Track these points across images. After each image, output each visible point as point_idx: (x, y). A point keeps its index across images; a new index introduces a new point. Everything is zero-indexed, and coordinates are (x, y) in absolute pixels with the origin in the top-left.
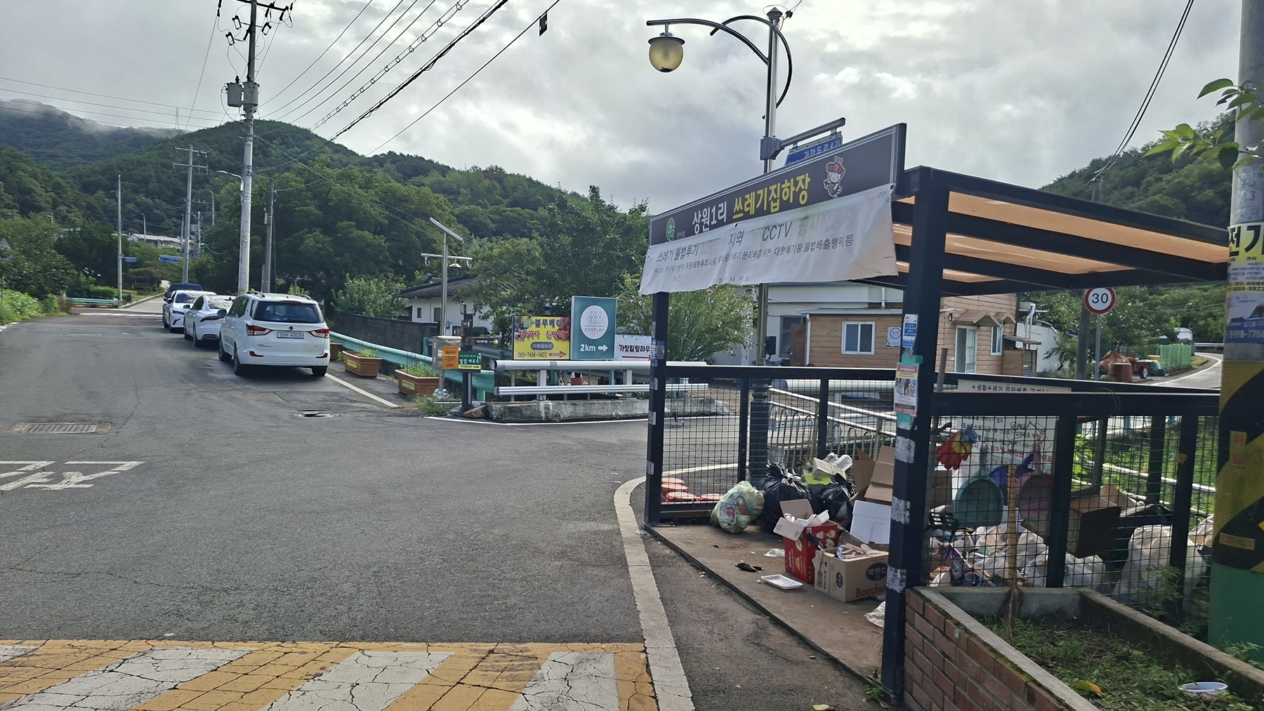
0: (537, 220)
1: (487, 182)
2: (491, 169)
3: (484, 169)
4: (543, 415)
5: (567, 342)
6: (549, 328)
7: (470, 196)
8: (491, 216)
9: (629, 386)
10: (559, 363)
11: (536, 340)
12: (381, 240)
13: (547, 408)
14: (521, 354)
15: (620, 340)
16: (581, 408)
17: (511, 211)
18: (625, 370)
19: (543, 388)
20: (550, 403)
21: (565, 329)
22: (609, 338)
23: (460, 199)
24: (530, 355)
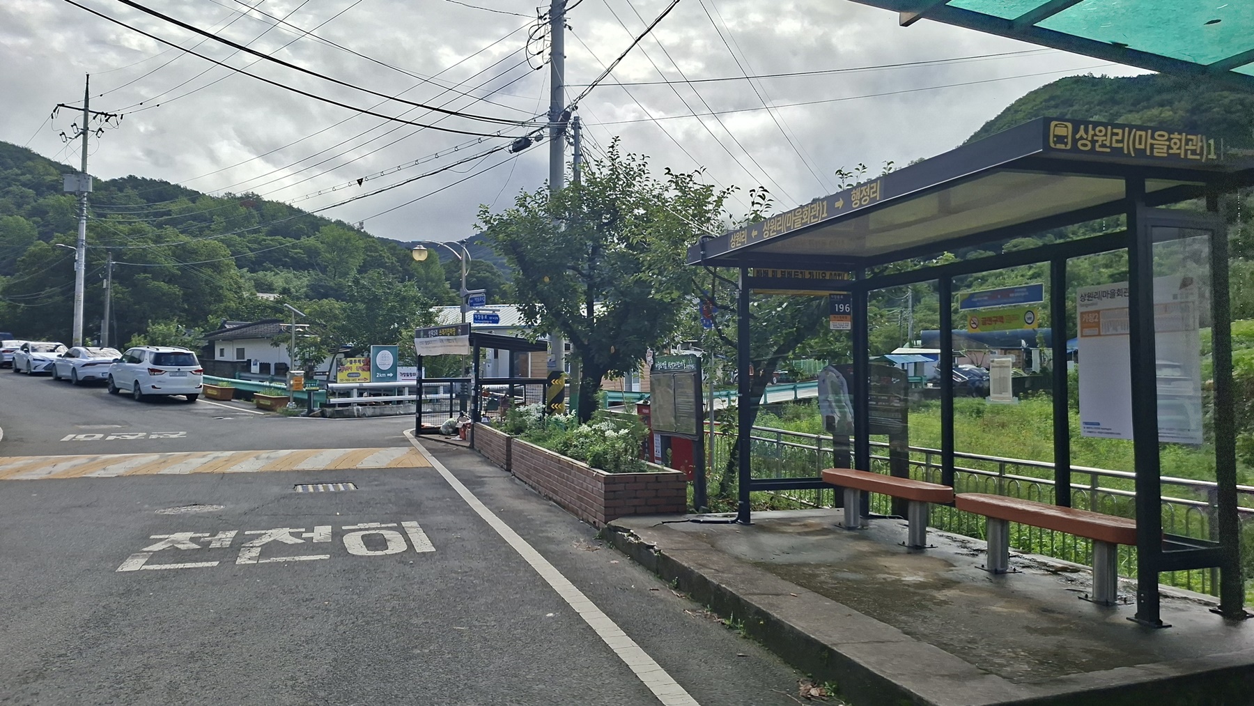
0: (300, 248)
1: (243, 210)
2: (247, 196)
3: (239, 195)
4: (356, 414)
5: (369, 372)
6: (358, 364)
7: (224, 224)
8: (250, 245)
9: (406, 397)
10: (364, 384)
11: (350, 371)
12: (176, 290)
13: (358, 410)
14: (342, 380)
15: (400, 370)
16: (378, 410)
17: (271, 240)
18: (404, 387)
19: (355, 398)
20: (360, 407)
21: (367, 364)
22: (393, 369)
23: (213, 227)
24: (347, 380)
